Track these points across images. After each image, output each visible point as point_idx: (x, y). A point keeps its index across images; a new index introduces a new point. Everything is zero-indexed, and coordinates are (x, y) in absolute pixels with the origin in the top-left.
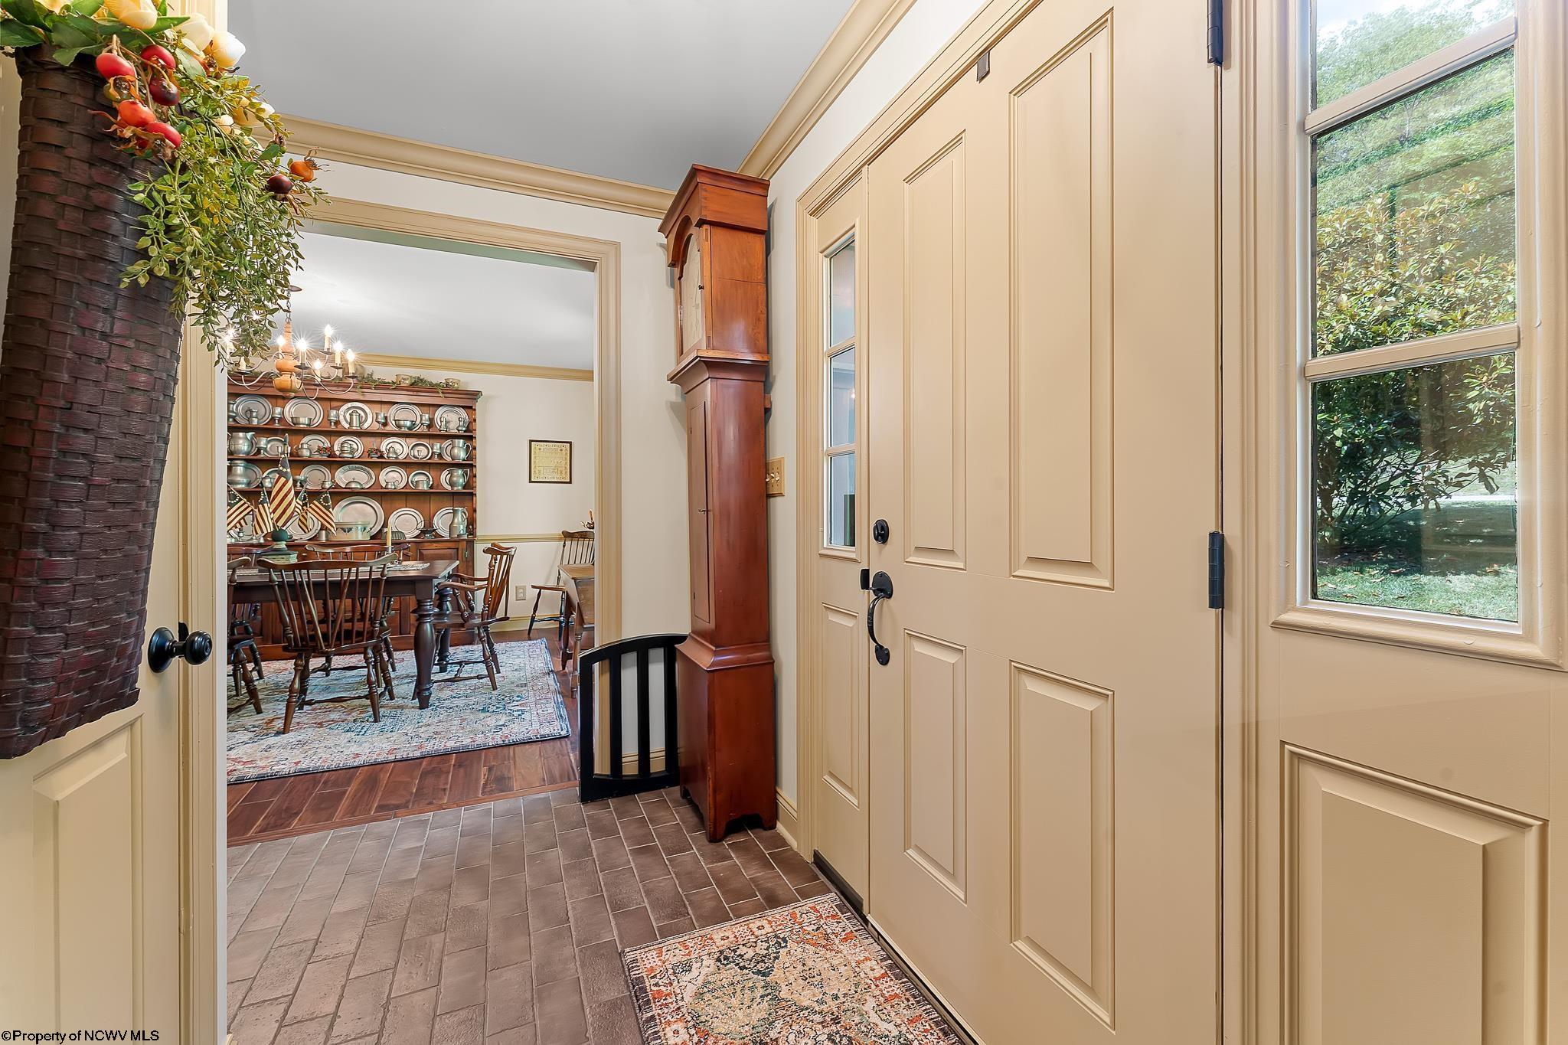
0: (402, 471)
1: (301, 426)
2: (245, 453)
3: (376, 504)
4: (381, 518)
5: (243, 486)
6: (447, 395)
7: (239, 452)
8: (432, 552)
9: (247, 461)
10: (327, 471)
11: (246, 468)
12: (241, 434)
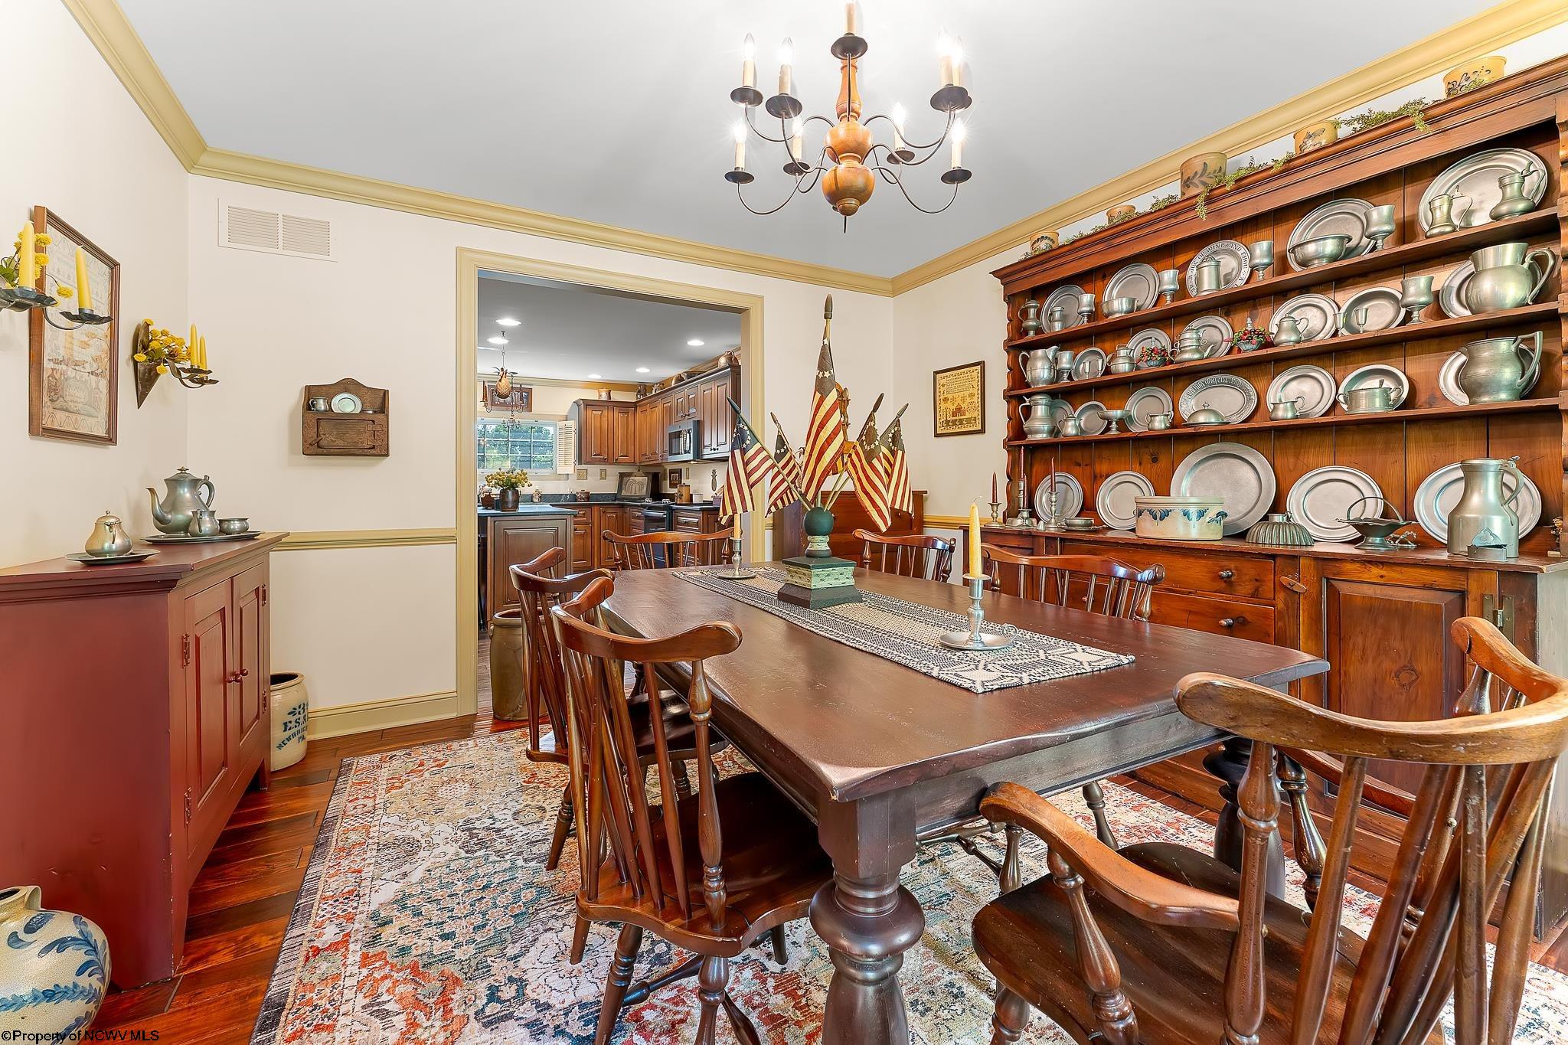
0: (1324, 376)
1: (1117, 315)
2: (1045, 381)
3: (1259, 460)
4: (1269, 492)
5: (1045, 435)
6: (1445, 124)
7: (1035, 381)
8: (1367, 590)
9: (1053, 394)
10: (1165, 397)
11: (1051, 407)
12: (1040, 352)
